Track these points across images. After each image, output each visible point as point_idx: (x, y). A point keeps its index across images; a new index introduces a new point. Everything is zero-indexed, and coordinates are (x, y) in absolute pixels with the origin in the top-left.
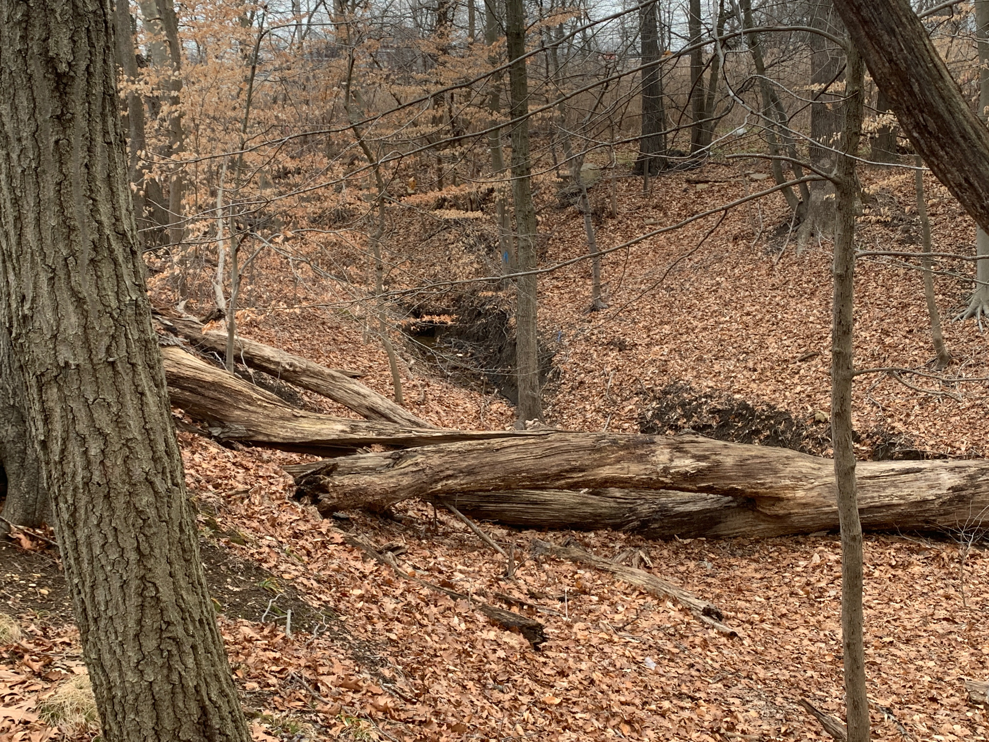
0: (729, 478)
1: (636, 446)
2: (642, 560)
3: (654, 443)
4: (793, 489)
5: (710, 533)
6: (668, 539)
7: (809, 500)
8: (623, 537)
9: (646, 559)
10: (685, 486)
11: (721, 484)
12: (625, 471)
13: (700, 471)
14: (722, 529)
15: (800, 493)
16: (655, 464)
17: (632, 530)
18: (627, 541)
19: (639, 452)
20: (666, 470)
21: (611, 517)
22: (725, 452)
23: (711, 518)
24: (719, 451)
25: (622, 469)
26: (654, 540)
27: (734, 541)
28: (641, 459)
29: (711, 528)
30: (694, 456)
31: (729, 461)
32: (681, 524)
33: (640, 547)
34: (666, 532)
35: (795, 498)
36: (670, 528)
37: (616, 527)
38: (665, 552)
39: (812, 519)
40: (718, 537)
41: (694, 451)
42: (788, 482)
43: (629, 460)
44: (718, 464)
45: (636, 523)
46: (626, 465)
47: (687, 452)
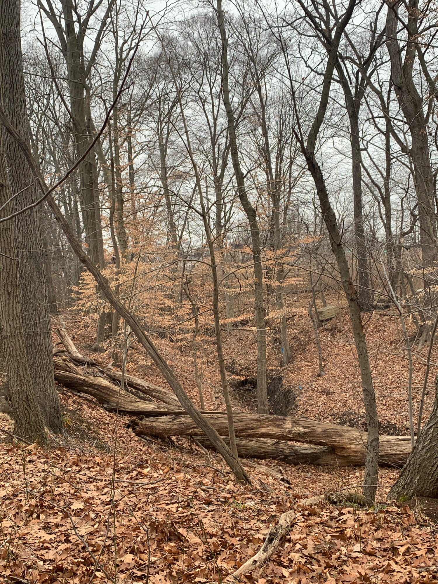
0: (320, 437)
1: (276, 421)
2: (280, 470)
3: (285, 420)
4: (350, 444)
5: (315, 463)
6: (296, 464)
7: (358, 450)
8: (276, 462)
9: (282, 470)
10: (299, 439)
11: (316, 439)
12: (271, 431)
13: (305, 433)
14: (320, 461)
15: (353, 446)
16: (285, 428)
17: (281, 460)
18: (277, 464)
19: (278, 423)
20: (290, 431)
21: (272, 453)
22: (318, 426)
23: (316, 456)
24: (315, 425)
25: (270, 430)
26: (290, 464)
27: (326, 467)
28: (279, 426)
29: (316, 460)
30: (303, 427)
31: (319, 430)
32: (303, 458)
33: (282, 466)
34: (296, 461)
35: (351, 448)
36: (297, 459)
37: (274, 458)
38: (293, 469)
39: (360, 459)
40: (319, 465)
41: (303, 425)
42: (347, 441)
43: (273, 426)
44: (314, 430)
45: (282, 456)
46: (272, 428)
47: (300, 425)
